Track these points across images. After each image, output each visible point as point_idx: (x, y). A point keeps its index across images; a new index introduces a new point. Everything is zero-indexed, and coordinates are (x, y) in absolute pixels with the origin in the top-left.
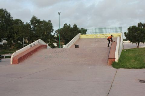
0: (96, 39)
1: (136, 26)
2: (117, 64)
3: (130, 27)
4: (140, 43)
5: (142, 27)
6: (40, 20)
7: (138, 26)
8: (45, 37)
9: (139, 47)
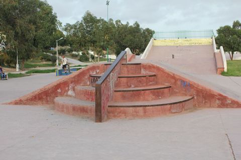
0: (177, 47)
1: (230, 27)
2: (227, 73)
3: (221, 28)
4: (235, 53)
5: (239, 28)
6: (96, 17)
7: (233, 26)
8: (105, 43)
9: (233, 59)
